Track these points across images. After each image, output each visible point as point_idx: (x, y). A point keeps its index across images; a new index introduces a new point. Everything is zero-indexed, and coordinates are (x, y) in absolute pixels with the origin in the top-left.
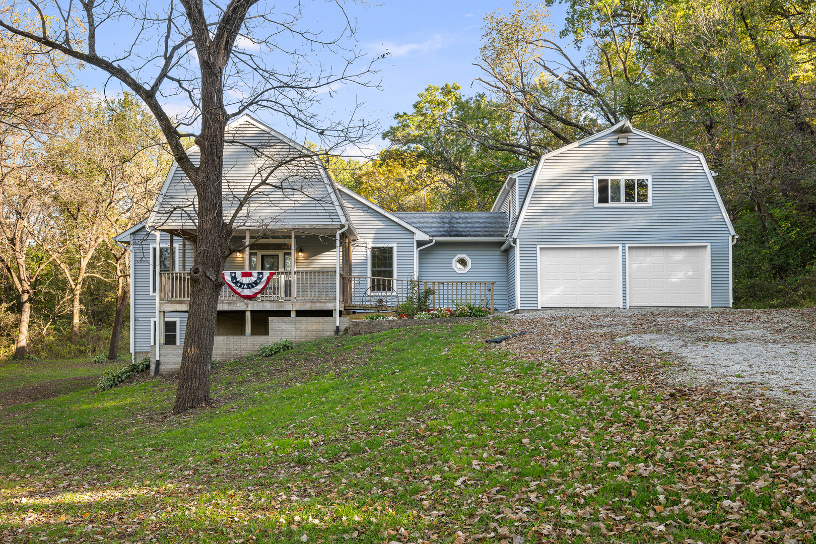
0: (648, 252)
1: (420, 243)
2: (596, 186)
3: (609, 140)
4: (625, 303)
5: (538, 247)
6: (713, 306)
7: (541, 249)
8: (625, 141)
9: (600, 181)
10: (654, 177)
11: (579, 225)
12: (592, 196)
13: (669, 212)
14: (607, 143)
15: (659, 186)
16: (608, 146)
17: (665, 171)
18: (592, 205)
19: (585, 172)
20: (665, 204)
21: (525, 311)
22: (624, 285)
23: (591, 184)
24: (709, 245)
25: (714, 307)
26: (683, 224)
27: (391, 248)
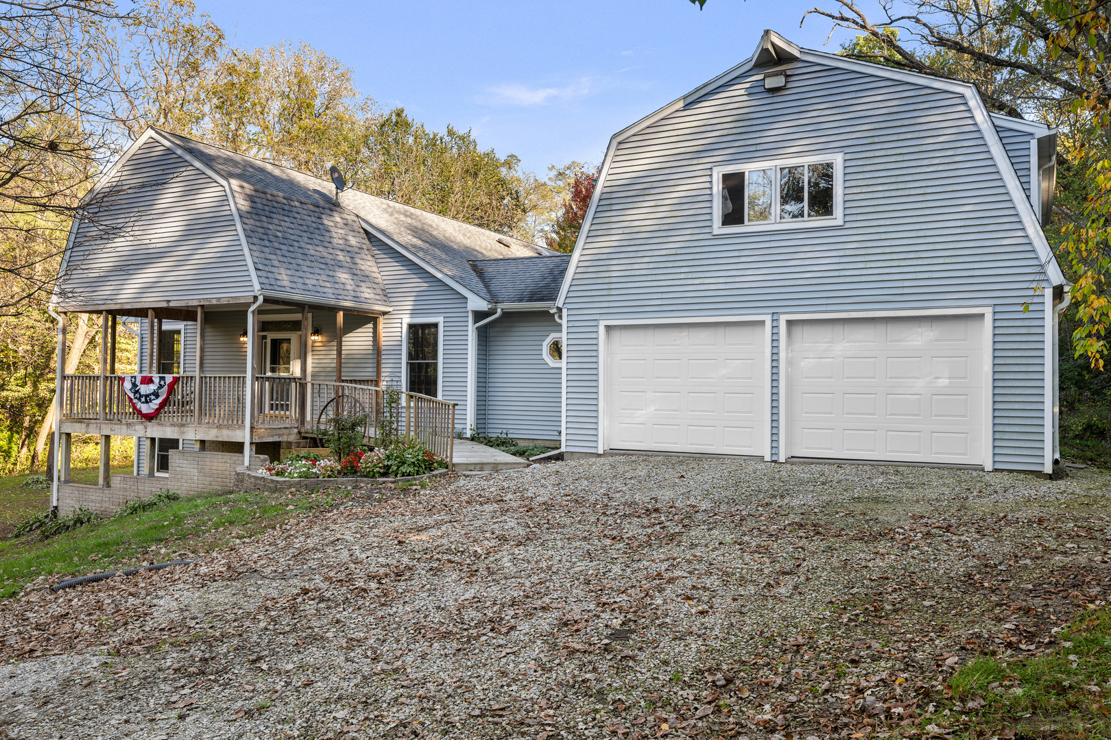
0: (838, 330)
1: (479, 315)
2: (718, 187)
3: (748, 85)
4: (774, 449)
5: (602, 324)
6: (998, 466)
7: (608, 328)
8: (779, 81)
9: (726, 177)
10: (848, 157)
11: (683, 276)
12: (708, 211)
13: (883, 236)
14: (742, 92)
15: (861, 176)
16: (745, 98)
17: (876, 140)
18: (707, 230)
19: (695, 162)
20: (876, 216)
21: (575, 456)
22: (774, 408)
23: (708, 185)
24: (988, 312)
25: (1002, 470)
26: (920, 262)
27: (436, 325)
